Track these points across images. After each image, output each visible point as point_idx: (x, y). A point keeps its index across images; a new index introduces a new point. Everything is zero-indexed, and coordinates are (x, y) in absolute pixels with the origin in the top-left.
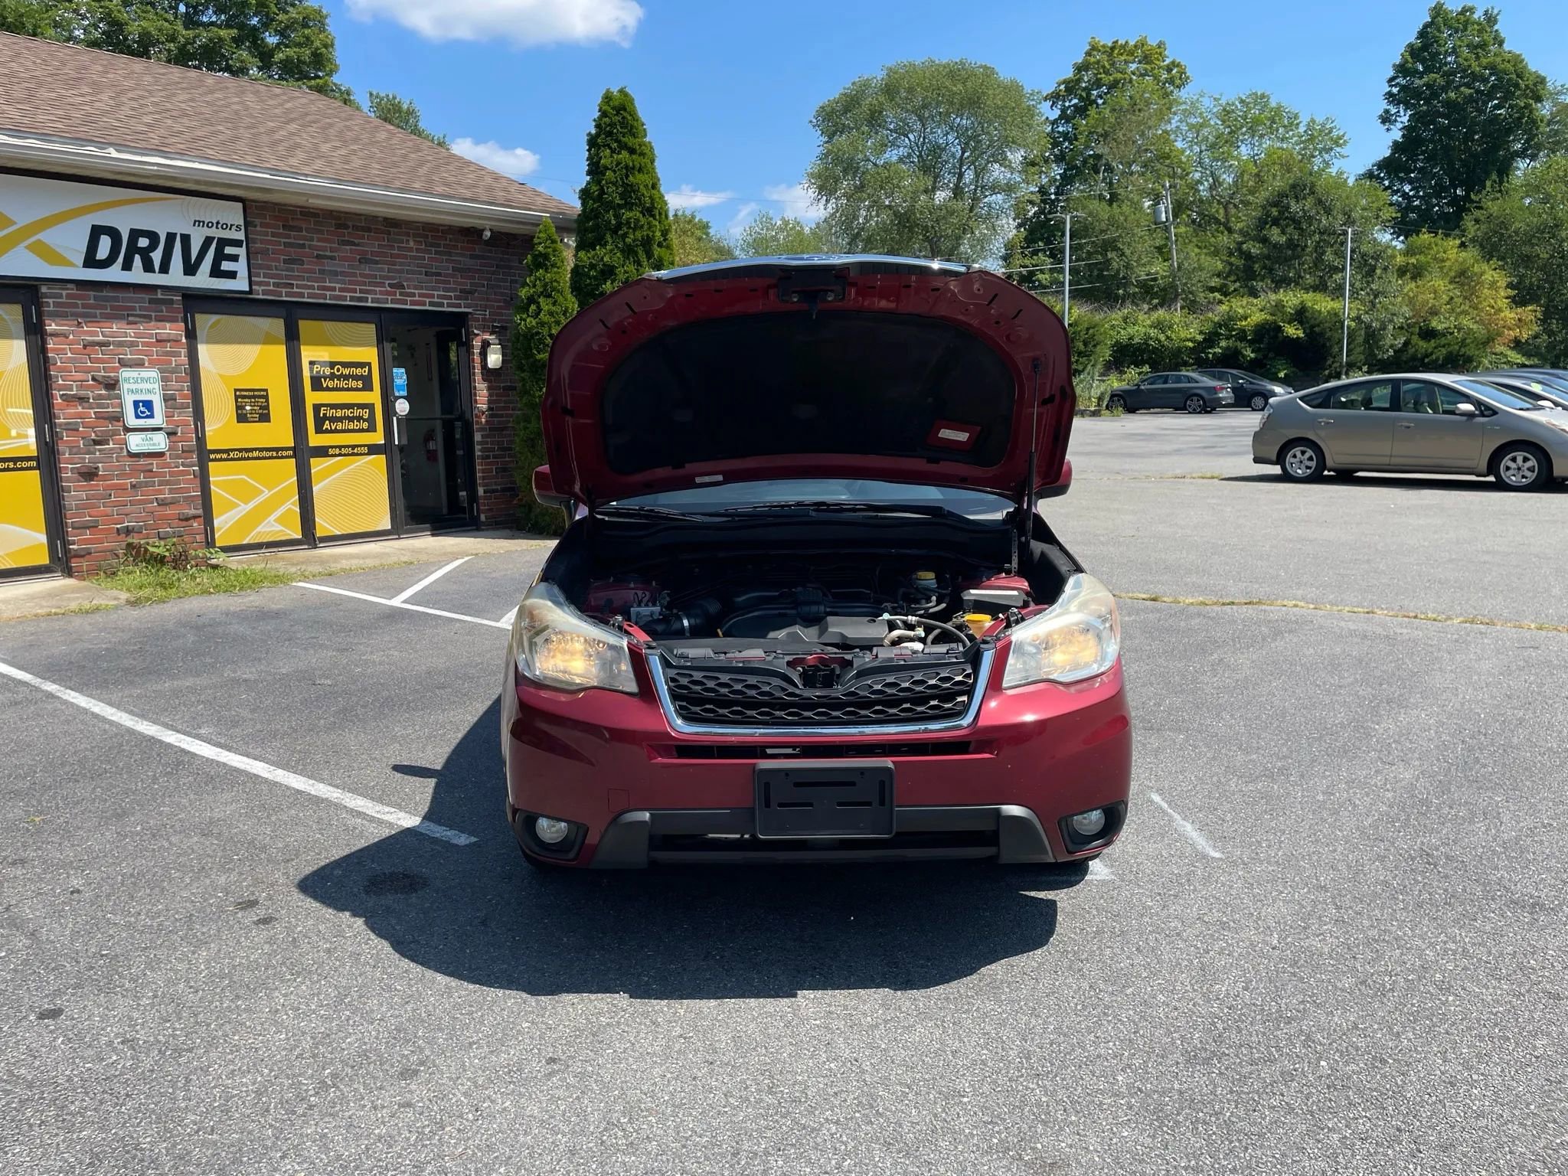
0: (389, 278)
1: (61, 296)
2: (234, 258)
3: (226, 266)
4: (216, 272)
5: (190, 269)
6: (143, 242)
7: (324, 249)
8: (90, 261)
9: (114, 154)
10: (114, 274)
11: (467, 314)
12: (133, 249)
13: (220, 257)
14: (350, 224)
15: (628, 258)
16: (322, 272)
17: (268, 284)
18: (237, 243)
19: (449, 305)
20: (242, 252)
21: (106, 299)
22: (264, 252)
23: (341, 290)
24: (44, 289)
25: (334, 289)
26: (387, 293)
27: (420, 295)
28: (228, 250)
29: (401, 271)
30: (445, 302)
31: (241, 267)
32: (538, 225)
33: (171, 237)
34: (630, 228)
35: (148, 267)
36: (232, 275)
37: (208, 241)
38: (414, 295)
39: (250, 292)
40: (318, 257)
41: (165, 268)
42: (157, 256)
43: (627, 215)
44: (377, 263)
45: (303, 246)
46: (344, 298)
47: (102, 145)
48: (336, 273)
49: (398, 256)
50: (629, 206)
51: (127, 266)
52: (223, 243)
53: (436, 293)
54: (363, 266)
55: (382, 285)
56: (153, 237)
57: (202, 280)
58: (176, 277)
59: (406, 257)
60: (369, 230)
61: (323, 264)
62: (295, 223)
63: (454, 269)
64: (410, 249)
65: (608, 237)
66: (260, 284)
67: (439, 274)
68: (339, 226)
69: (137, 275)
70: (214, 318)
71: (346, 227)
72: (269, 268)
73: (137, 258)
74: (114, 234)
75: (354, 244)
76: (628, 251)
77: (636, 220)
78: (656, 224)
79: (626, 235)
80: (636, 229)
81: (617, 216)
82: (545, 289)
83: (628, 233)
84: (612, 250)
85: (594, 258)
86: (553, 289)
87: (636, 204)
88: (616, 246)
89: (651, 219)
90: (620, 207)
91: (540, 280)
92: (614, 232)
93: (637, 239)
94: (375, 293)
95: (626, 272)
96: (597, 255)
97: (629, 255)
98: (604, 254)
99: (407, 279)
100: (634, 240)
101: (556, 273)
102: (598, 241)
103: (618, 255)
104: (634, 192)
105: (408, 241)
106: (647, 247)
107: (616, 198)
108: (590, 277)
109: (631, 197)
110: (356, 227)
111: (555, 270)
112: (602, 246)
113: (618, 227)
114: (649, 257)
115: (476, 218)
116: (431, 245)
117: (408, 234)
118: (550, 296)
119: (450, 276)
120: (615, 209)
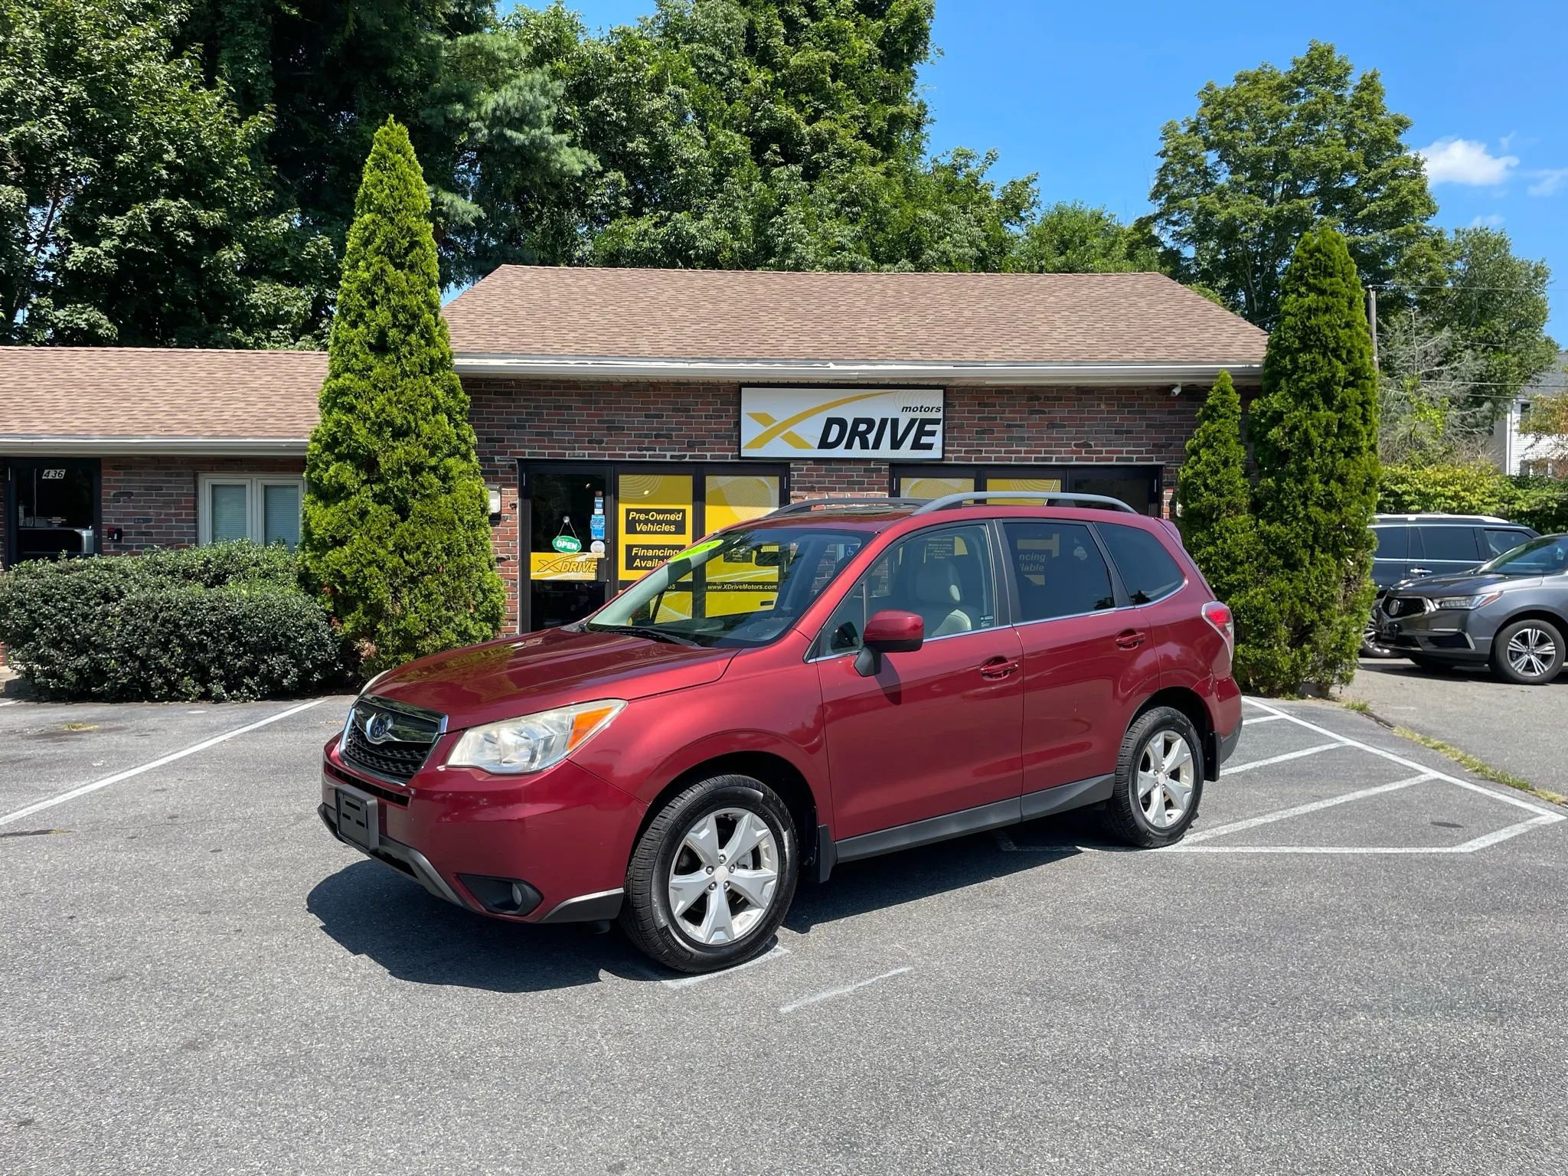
0: (1074, 439)
1: (802, 470)
2: (932, 433)
3: (925, 440)
4: (917, 445)
5: (896, 444)
6: (863, 427)
7: (1015, 419)
8: (824, 444)
9: (832, 366)
11: (1161, 466)
12: (854, 432)
13: (921, 433)
14: (1043, 396)
15: (1301, 402)
16: (1010, 438)
17: (960, 451)
18: (936, 422)
19: (1138, 459)
20: (939, 428)
21: (833, 470)
22: (961, 427)
23: (1026, 452)
24: (792, 466)
25: (1020, 452)
26: (1073, 452)
27: (1107, 452)
28: (928, 428)
29: (1086, 433)
30: (1135, 456)
31: (937, 441)
32: (1217, 377)
33: (884, 422)
34: (1306, 371)
35: (864, 445)
37: (912, 422)
38: (1101, 452)
39: (943, 459)
40: (1009, 426)
41: (876, 446)
42: (871, 437)
43: (1303, 358)
44: (1064, 427)
45: (995, 419)
46: (1029, 459)
47: (825, 362)
48: (1022, 439)
49: (1088, 419)
50: (1306, 348)
51: (849, 446)
52: (924, 422)
53: (1125, 449)
54: (1050, 431)
55: (1069, 445)
56: (870, 423)
57: (906, 452)
58: (885, 451)
59: (1096, 419)
60: (1060, 399)
61: (1012, 432)
62: (990, 401)
63: (1148, 426)
64: (1102, 412)
65: (1283, 382)
66: (953, 452)
67: (1127, 432)
68: (1030, 399)
69: (856, 452)
70: (916, 480)
71: (1038, 399)
72: (962, 438)
73: (857, 438)
74: (842, 423)
75: (1043, 412)
76: (1302, 396)
77: (1314, 362)
78: (1339, 364)
79: (1300, 379)
80: (1313, 371)
81: (1294, 361)
82: (1207, 440)
83: (1303, 377)
84: (1283, 396)
85: (1264, 405)
86: (1215, 439)
87: (1317, 346)
88: (1289, 391)
89: (1334, 360)
90: (1299, 351)
91: (1204, 431)
92: (1289, 377)
93: (1312, 382)
94: (1060, 452)
95: (1296, 416)
96: (1269, 401)
97: (1302, 399)
98: (1275, 401)
99: (1095, 439)
100: (1308, 384)
101: (1223, 424)
102: (1274, 388)
103: (1290, 400)
104: (1315, 333)
105: (1099, 405)
106: (1326, 389)
107: (1294, 342)
108: (1261, 425)
109: (1310, 340)
110: (1047, 398)
111: (1222, 420)
112: (1276, 392)
113: (1294, 372)
114: (1328, 399)
115: (1162, 377)
116: (1124, 406)
117: (1100, 399)
118: (1211, 446)
119: (1143, 432)
120: (1294, 353)
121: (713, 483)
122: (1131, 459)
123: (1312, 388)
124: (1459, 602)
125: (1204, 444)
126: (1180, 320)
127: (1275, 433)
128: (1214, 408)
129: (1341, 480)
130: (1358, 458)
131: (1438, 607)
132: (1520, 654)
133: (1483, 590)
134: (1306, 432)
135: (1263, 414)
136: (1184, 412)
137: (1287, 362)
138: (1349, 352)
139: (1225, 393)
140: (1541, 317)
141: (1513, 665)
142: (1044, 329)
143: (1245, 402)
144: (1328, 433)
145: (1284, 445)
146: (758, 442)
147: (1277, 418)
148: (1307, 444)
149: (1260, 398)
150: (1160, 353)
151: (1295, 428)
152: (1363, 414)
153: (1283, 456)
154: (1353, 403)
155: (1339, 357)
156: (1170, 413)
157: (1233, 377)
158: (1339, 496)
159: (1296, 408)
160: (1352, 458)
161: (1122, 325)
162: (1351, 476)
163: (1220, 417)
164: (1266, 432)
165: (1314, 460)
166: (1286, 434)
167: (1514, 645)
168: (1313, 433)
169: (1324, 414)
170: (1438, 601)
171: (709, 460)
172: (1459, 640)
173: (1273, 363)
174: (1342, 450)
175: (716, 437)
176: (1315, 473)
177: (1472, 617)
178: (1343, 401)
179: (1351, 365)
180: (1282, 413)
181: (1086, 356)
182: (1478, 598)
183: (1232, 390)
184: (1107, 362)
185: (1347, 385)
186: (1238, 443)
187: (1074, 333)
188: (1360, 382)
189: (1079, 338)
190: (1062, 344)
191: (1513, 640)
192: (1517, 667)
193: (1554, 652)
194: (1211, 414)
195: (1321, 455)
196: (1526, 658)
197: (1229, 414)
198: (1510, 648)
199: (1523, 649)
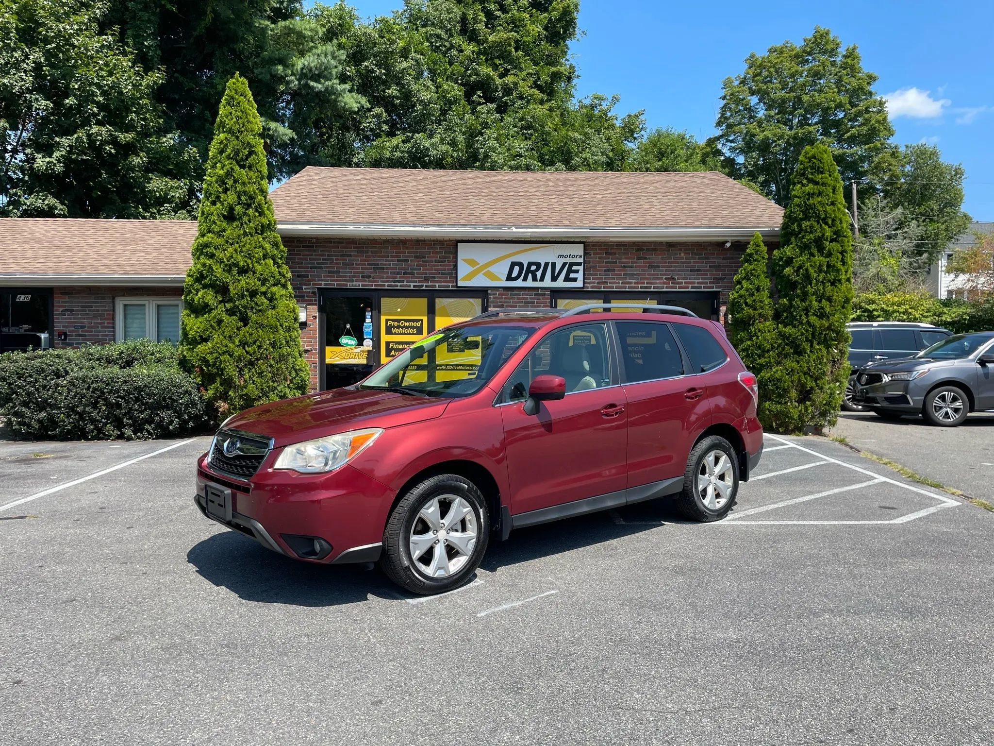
0: (665, 275)
1: (496, 294)
2: (577, 271)
3: (572, 276)
4: (567, 279)
6: (533, 268)
7: (628, 263)
8: (509, 278)
9: (514, 230)
10: (519, 283)
11: (719, 291)
12: (528, 271)
13: (570, 271)
14: (645, 248)
15: (804, 252)
16: (625, 275)
17: (594, 283)
18: (579, 264)
19: (704, 287)
20: (581, 268)
21: (515, 295)
22: (594, 267)
23: (635, 283)
24: (489, 292)
25: (631, 283)
26: (664, 283)
27: (685, 283)
28: (574, 268)
29: (672, 271)
30: (702, 286)
31: (580, 276)
32: (753, 236)
34: (807, 232)
35: (535, 279)
36: (575, 280)
37: (564, 264)
38: (681, 283)
39: (584, 287)
40: (624, 267)
41: (542, 279)
42: (539, 274)
43: (805, 224)
44: (659, 267)
45: (616, 262)
46: (637, 287)
47: (509, 227)
48: (633, 275)
49: (673, 262)
50: (807, 218)
51: (525, 279)
52: (572, 264)
53: (696, 281)
54: (650, 270)
55: (662, 279)
56: (538, 265)
58: (548, 283)
59: (678, 262)
60: (655, 250)
61: (626, 270)
62: (613, 251)
63: (710, 267)
64: (682, 258)
65: (793, 239)
66: (589, 283)
67: (698, 270)
68: (637, 250)
69: (530, 283)
70: (567, 301)
71: (642, 250)
72: (596, 275)
73: (530, 275)
74: (520, 265)
75: (646, 258)
76: (804, 247)
77: (811, 227)
78: (826, 227)
79: (803, 237)
80: (811, 232)
81: (799, 226)
82: (747, 275)
83: (805, 235)
84: (793, 248)
85: (782, 254)
86: (752, 274)
87: (813, 217)
88: (797, 245)
89: (823, 225)
90: (802, 219)
91: (745, 270)
92: (796, 236)
93: (811, 239)
94: (656, 283)
95: (801, 260)
96: (784, 251)
97: (805, 249)
98: (788, 251)
99: (678, 275)
100: (808, 240)
101: (756, 265)
102: (787, 242)
103: (797, 250)
104: (812, 209)
105: (680, 254)
106: (819, 243)
107: (799, 214)
108: (780, 266)
109: (809, 213)
110: (648, 250)
111: (756, 263)
112: (788, 245)
113: (799, 233)
114: (821, 249)
115: (719, 236)
116: (696, 254)
117: (681, 250)
118: (749, 279)
119: (708, 271)
120: (799, 221)
121: (440, 302)
122: (700, 288)
123: (811, 243)
124: (903, 376)
125: (745, 277)
126: (730, 201)
127: (788, 270)
128: (751, 255)
129: (829, 299)
130: (839, 286)
131: (890, 379)
132: (941, 408)
133: (918, 368)
134: (807, 270)
135: (781, 259)
136: (732, 258)
137: (795, 226)
138: (833, 220)
139: (758, 246)
140: (959, 200)
141: (936, 414)
142: (646, 206)
143: (770, 252)
144: (820, 270)
145: (794, 278)
146: (468, 277)
147: (789, 261)
148: (807, 277)
149: (779, 249)
150: (718, 221)
151: (800, 267)
152: (842, 258)
153: (793, 285)
154: (835, 252)
155: (826, 224)
156: (724, 258)
157: (763, 236)
158: (828, 310)
159: (801, 255)
160: (836, 286)
161: (695, 204)
162: (835, 297)
163: (755, 260)
164: (783, 270)
165: (812, 287)
166: (795, 271)
167: (938, 402)
168: (811, 271)
169: (818, 259)
170: (890, 375)
171: (437, 288)
172: (903, 399)
173: (787, 227)
174: (830, 281)
175: (442, 274)
176: (813, 295)
177: (911, 385)
178: (829, 250)
179: (834, 229)
180: (793, 258)
181: (672, 223)
182: (915, 373)
183: (762, 244)
184: (686, 227)
185: (832, 241)
186: (766, 277)
187: (665, 209)
188: (840, 239)
189: (668, 212)
190: (657, 216)
191: (937, 399)
192: (939, 416)
193: (962, 407)
194: (749, 259)
195: (816, 285)
196: (944, 410)
197: (760, 259)
198: (934, 404)
199: (942, 404)
